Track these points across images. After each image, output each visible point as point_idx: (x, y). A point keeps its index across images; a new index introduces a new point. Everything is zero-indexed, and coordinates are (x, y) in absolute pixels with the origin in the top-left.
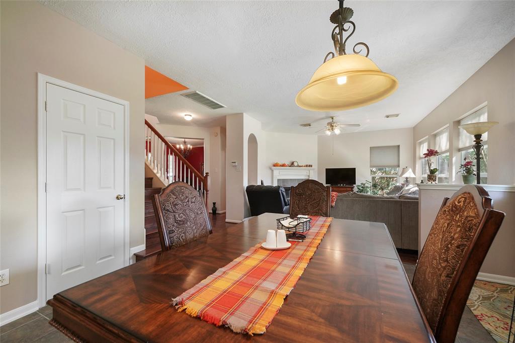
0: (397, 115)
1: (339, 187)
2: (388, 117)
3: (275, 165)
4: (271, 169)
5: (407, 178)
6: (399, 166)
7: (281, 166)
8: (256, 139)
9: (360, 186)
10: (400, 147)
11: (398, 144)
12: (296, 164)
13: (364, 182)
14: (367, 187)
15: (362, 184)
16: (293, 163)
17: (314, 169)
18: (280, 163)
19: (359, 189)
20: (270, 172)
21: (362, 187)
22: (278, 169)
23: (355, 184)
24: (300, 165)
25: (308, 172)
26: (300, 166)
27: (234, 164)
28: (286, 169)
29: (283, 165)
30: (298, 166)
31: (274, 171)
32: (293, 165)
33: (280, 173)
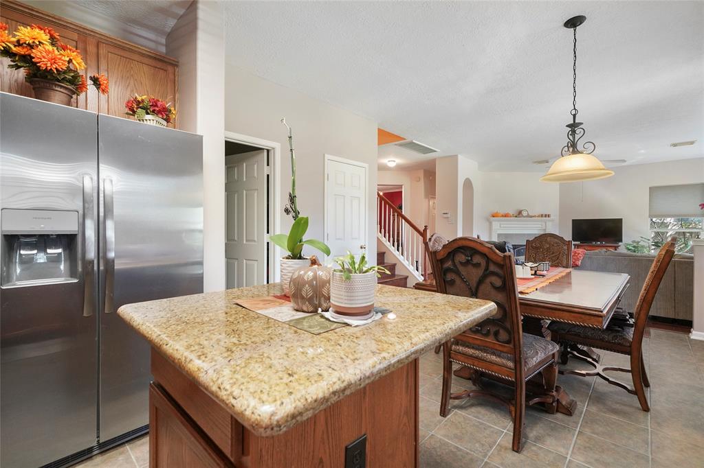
0: (692, 143)
1: (592, 245)
2: (675, 145)
3: (494, 215)
4: (488, 220)
7: (503, 216)
8: (471, 184)
9: (630, 245)
12: (525, 214)
13: (638, 239)
14: (643, 247)
15: (634, 242)
16: (520, 213)
17: (553, 220)
18: (502, 212)
19: (628, 249)
20: (487, 223)
21: (634, 247)
22: (499, 221)
23: (621, 241)
24: (530, 214)
25: (544, 224)
26: (532, 217)
27: (445, 216)
28: (510, 221)
29: (506, 216)
30: (528, 216)
31: (494, 223)
32: (520, 215)
33: (502, 226)
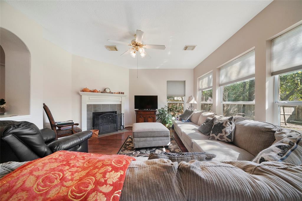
1: (145, 111)
2: (186, 48)
3: (84, 90)
4: (78, 94)
5: (191, 104)
6: (185, 96)
7: (91, 91)
9: (161, 110)
10: (186, 82)
11: (185, 80)
12: (108, 91)
13: (163, 107)
14: (166, 111)
15: (162, 108)
16: (105, 90)
17: (125, 96)
19: (160, 112)
20: (78, 97)
21: (162, 111)
22: (87, 95)
23: (157, 108)
24: (112, 91)
25: (120, 98)
26: (112, 93)
28: (97, 95)
29: (94, 91)
30: (110, 93)
31: (83, 96)
32: (105, 92)
33: (90, 99)
